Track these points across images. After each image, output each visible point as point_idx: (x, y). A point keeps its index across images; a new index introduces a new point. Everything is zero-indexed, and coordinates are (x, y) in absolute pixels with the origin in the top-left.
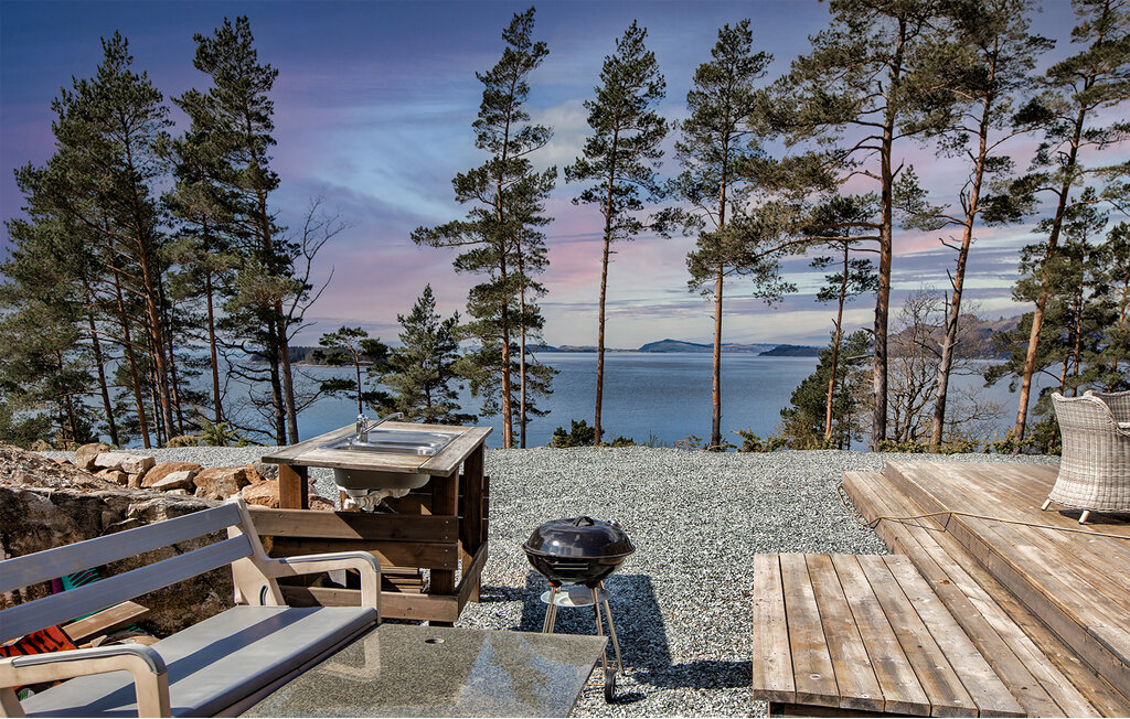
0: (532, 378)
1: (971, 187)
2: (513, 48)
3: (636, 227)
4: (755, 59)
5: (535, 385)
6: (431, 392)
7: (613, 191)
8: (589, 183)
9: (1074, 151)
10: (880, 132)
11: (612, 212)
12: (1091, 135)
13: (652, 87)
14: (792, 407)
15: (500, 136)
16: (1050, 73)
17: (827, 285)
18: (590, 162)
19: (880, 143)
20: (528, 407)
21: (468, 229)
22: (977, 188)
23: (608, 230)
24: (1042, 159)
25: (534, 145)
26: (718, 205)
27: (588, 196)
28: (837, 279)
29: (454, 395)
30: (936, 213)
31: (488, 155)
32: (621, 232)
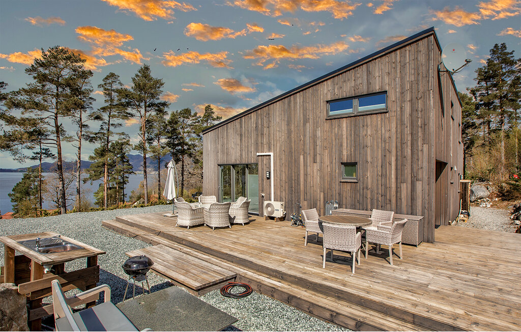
1: (79, 132)
9: (109, 128)
10: (54, 115)
12: (112, 125)
14: (12, 192)
16: (101, 109)
17: (34, 155)
19: (54, 117)
22: (81, 132)
24: (102, 129)
30: (71, 137)
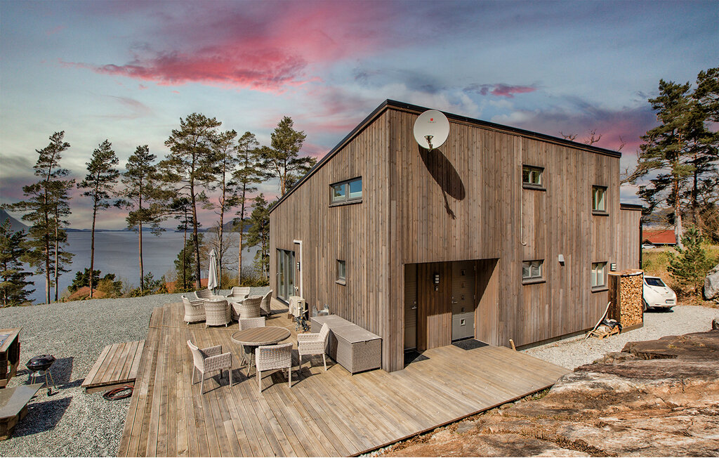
0: (62, 257)
1: (222, 197)
2: (54, 143)
3: (108, 205)
4: (150, 156)
5: (63, 260)
6: (7, 264)
7: (97, 192)
8: (88, 189)
10: (190, 184)
11: (97, 199)
13: (113, 161)
14: (178, 259)
15: (47, 172)
17: (181, 224)
18: (88, 182)
19: (190, 187)
20: (60, 269)
21: (29, 204)
23: (95, 206)
25: (62, 175)
26: (139, 200)
27: (87, 194)
28: (184, 222)
29: (20, 264)
30: (212, 204)
31: (40, 178)
32: (101, 207)
